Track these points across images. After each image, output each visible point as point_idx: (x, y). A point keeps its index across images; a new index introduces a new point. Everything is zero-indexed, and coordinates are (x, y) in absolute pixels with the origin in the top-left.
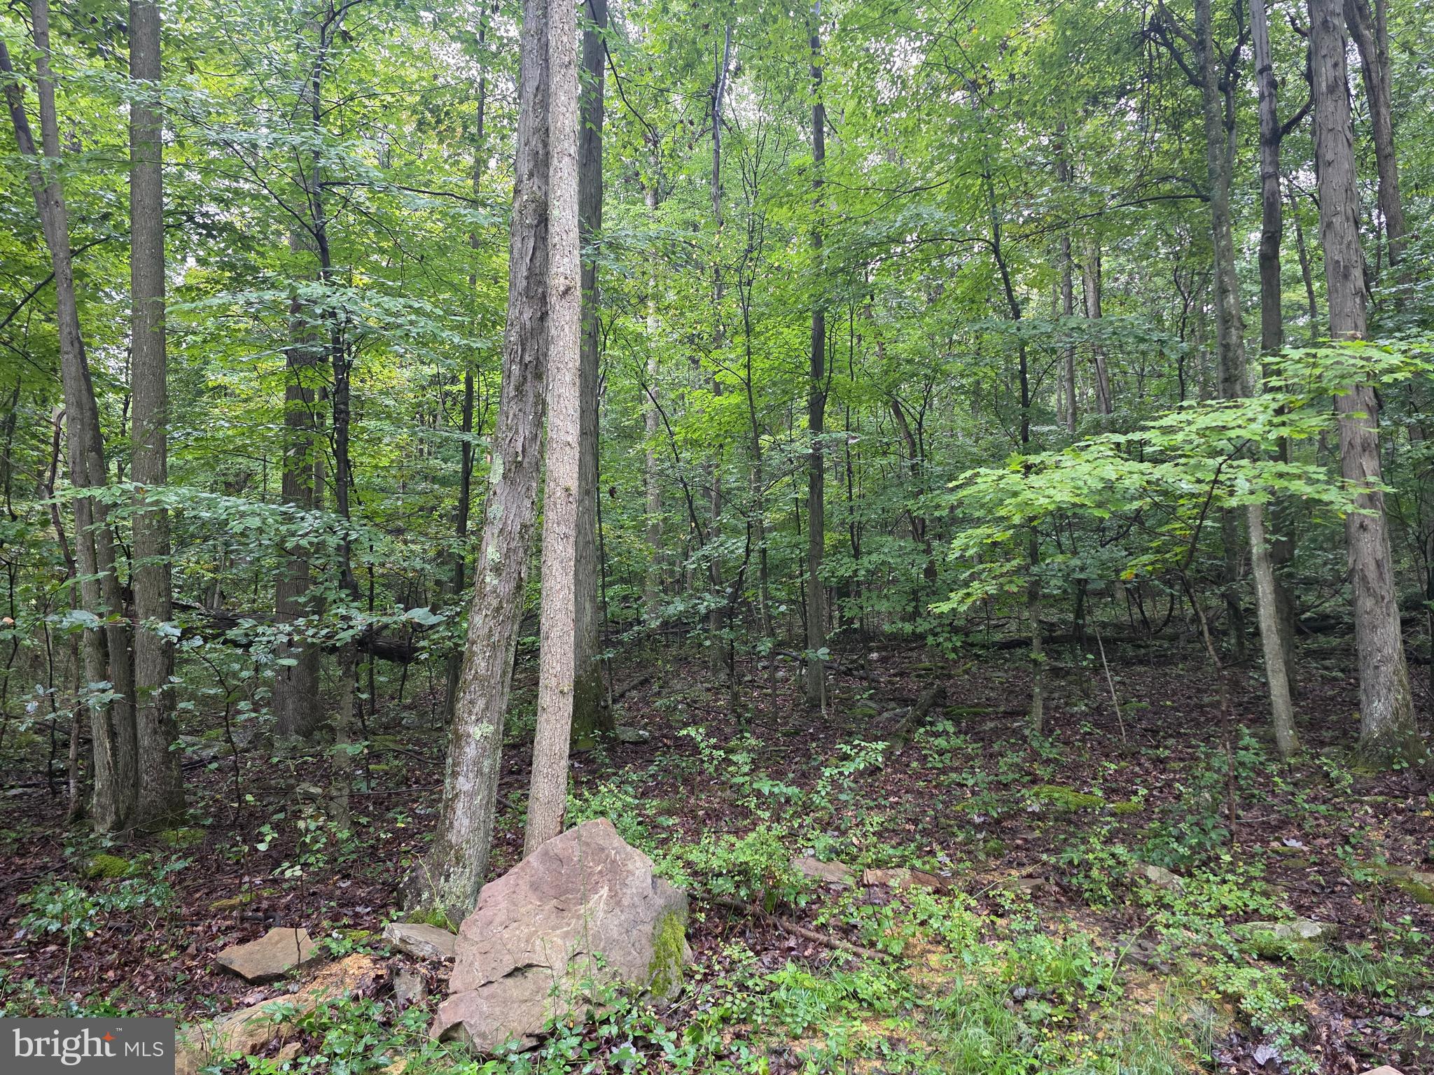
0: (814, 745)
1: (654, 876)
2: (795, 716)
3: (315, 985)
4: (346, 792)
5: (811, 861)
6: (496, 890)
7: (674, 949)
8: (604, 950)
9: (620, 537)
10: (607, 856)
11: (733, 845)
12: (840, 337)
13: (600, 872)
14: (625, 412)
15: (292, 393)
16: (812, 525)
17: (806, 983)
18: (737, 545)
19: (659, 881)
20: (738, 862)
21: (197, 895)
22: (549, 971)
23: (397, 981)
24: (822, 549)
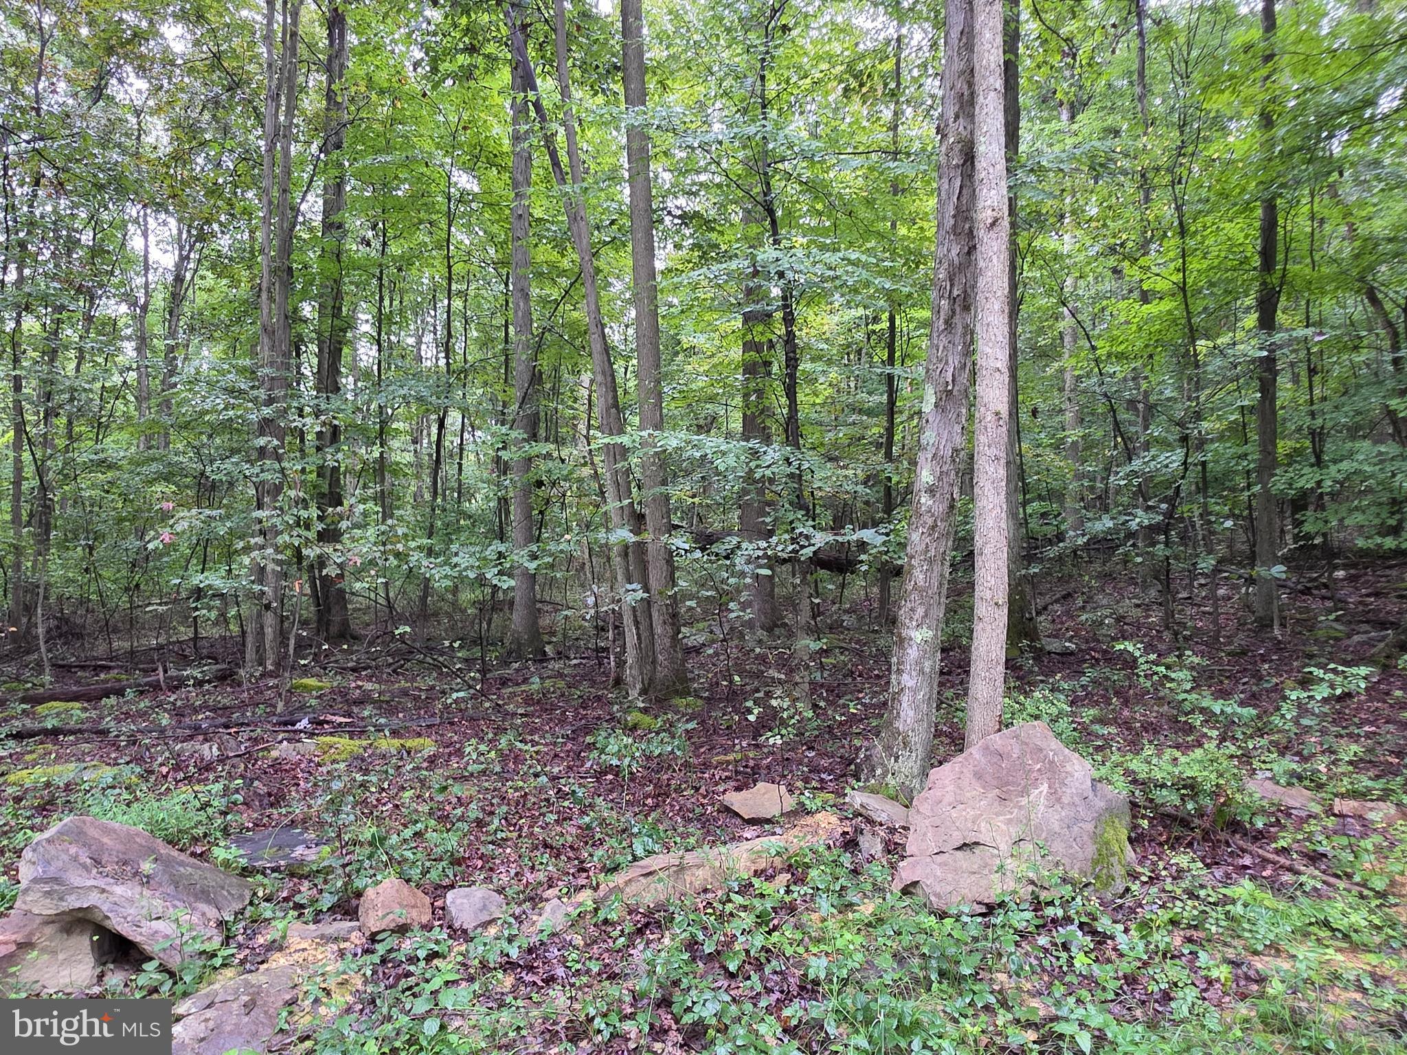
0: (1266, 666)
1: (1094, 780)
2: (1241, 635)
3: (796, 831)
4: (807, 679)
5: (1269, 784)
6: (944, 775)
7: (1116, 849)
8: (1046, 840)
9: (1038, 455)
10: (1046, 757)
11: (1176, 759)
12: (1296, 224)
13: (1039, 770)
14: (1041, 331)
15: (747, 347)
16: (1262, 433)
17: (1266, 903)
18: (1174, 459)
19: (1099, 785)
20: (1184, 776)
21: (702, 750)
22: (996, 852)
23: (861, 839)
24: (1275, 459)
